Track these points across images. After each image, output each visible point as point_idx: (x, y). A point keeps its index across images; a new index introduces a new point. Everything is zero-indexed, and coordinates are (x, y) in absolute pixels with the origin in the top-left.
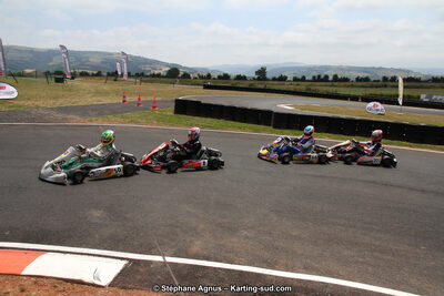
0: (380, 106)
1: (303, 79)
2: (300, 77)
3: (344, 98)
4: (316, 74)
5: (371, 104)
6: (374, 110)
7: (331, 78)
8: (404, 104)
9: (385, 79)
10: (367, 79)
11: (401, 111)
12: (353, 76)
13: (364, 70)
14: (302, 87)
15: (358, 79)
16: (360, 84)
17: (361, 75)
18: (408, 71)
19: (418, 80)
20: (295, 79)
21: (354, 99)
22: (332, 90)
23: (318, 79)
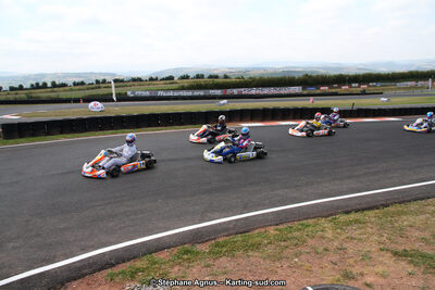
0: (100, 105)
1: (21, 88)
2: (16, 86)
3: (67, 101)
4: (34, 83)
5: (92, 104)
6: (96, 107)
7: (49, 85)
8: (118, 100)
9: (97, 82)
10: (83, 83)
11: (116, 106)
12: (70, 81)
13: (78, 75)
14: (22, 95)
15: (75, 84)
16: (78, 87)
17: (78, 80)
18: (114, 75)
19: (122, 81)
20: (12, 89)
21: (77, 101)
22: (53, 95)
23: (37, 87)
